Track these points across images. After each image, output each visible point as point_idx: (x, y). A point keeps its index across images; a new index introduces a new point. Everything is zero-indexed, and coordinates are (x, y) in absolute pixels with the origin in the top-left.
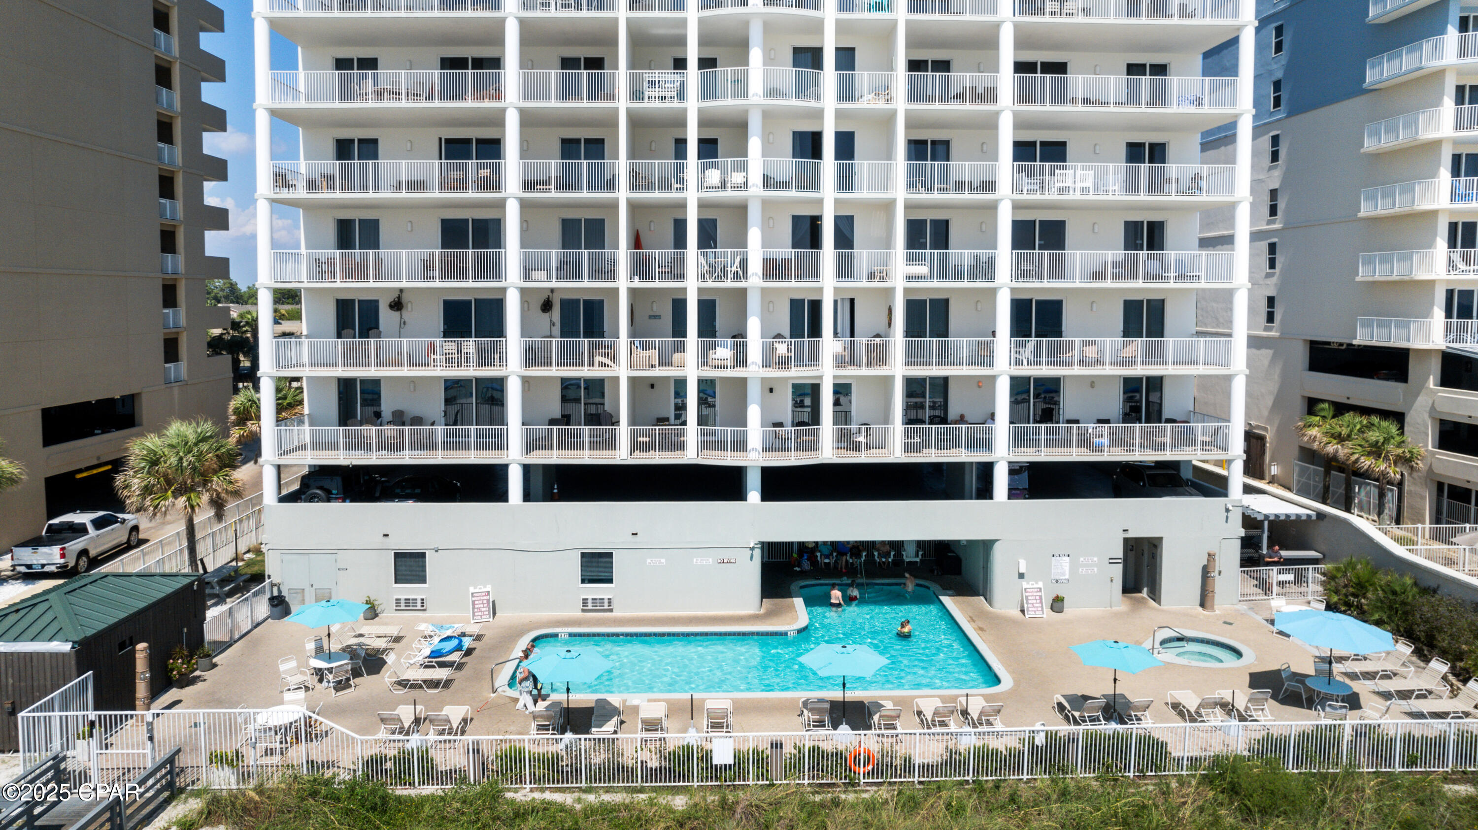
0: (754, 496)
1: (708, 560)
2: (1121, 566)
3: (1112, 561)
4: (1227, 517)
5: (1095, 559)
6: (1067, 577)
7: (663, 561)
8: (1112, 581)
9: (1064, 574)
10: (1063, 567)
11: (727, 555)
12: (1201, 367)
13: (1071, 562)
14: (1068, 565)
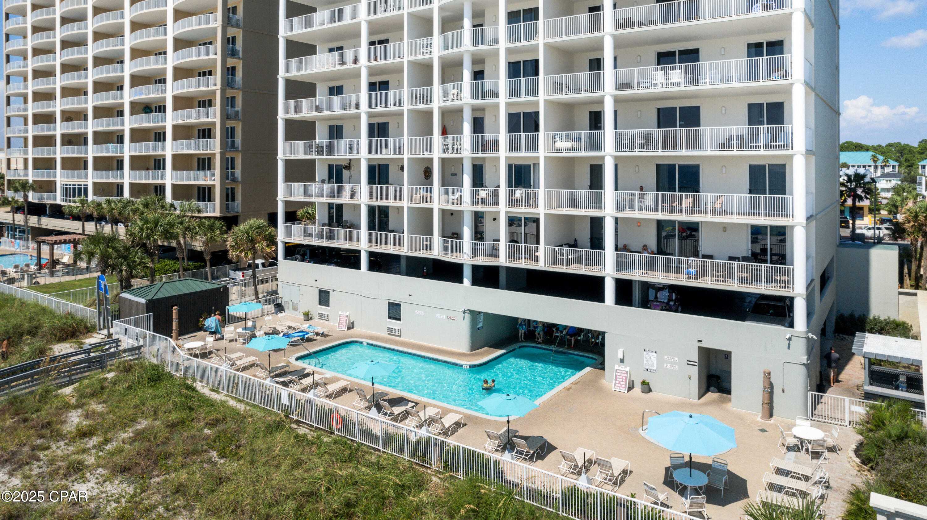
0: (467, 281)
1: (442, 316)
2: (697, 368)
3: (690, 363)
4: (789, 345)
5: (676, 359)
6: (655, 368)
7: (423, 312)
8: (690, 378)
9: (653, 366)
10: (652, 360)
11: (453, 314)
12: (763, 218)
13: (657, 356)
14: (655, 359)
